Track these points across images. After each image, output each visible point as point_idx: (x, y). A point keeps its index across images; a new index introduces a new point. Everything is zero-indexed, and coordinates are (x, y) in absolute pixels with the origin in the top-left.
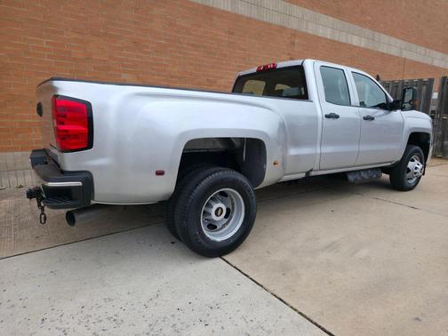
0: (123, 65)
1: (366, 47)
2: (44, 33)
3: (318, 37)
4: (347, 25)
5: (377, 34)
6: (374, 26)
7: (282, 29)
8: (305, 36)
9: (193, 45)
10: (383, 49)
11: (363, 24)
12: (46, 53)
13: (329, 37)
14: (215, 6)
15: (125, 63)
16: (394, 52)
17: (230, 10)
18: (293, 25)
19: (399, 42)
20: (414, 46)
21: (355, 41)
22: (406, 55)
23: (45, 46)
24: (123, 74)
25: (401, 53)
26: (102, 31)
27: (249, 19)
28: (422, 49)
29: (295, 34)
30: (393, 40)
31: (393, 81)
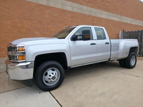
0: (35, 29)
1: (119, 21)
2: (8, 19)
3: (102, 18)
4: (112, 14)
5: (122, 17)
6: (121, 14)
7: (89, 16)
8: (97, 18)
9: (59, 22)
10: (125, 21)
11: (117, 13)
12: (9, 26)
13: (106, 18)
14: (66, 9)
15: (36, 28)
16: (129, 22)
17: (71, 10)
18: (93, 14)
19: (130, 19)
20: (135, 20)
21: (115, 19)
22: (133, 23)
23: (9, 23)
24: (35, 32)
25: (131, 22)
26: (28, 18)
27: (78, 13)
28: (138, 21)
29: (94, 17)
30: (128, 18)
31: (129, 32)
